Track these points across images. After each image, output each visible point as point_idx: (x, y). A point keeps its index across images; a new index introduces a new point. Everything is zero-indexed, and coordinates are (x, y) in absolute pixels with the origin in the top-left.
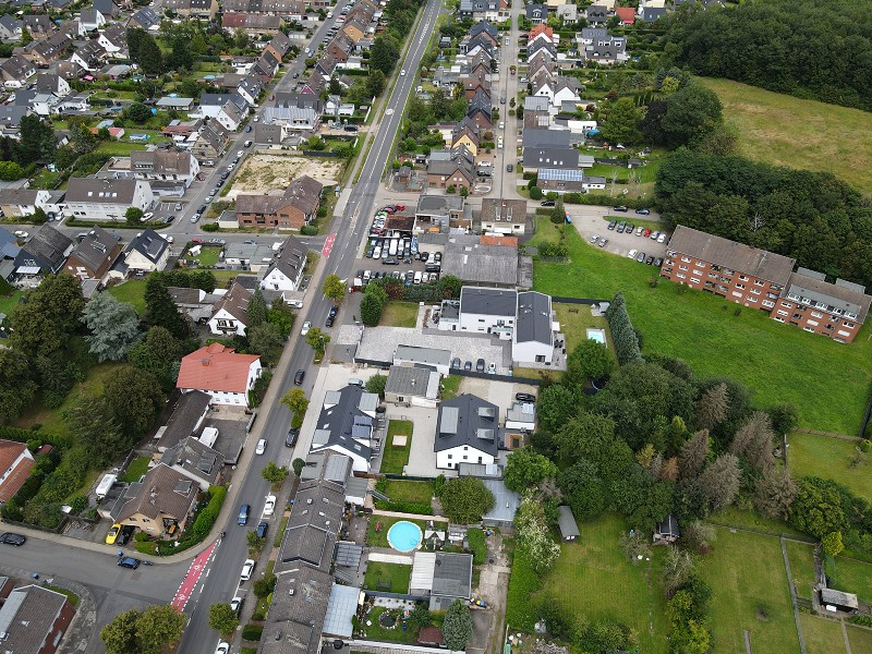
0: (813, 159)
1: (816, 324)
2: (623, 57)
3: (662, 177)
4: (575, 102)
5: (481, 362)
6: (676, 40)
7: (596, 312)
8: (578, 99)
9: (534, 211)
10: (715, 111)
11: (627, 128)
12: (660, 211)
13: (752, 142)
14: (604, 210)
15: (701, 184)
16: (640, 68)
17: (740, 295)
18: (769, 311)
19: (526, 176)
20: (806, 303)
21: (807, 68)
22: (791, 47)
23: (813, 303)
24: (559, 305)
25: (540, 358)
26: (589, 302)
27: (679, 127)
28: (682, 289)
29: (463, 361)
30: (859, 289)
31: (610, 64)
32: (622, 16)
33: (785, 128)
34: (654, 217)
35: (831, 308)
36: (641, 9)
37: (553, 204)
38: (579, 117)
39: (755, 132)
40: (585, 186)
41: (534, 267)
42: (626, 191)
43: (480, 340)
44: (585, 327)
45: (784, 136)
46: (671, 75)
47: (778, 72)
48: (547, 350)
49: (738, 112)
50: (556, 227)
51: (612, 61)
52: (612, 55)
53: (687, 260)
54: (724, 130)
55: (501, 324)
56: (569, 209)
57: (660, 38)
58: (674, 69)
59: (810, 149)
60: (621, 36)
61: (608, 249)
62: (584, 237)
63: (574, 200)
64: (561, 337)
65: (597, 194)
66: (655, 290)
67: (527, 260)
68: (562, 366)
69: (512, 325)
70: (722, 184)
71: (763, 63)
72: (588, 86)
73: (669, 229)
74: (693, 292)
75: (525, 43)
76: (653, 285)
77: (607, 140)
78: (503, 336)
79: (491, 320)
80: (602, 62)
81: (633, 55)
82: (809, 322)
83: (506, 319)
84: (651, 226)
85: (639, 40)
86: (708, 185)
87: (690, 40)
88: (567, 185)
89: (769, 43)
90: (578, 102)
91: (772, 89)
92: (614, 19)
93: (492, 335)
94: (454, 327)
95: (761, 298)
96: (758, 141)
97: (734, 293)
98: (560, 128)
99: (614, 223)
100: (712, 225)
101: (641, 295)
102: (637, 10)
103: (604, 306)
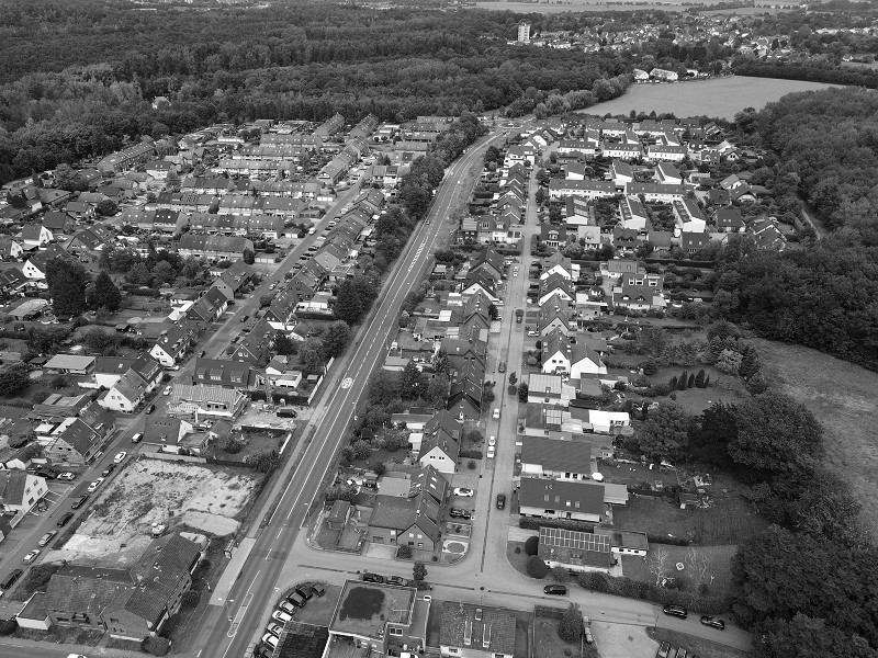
2: (660, 301)
4: (599, 376)
8: (603, 370)
16: (683, 318)
31: (644, 311)
38: (604, 404)
51: (647, 307)
52: (646, 299)
75: (536, 275)
80: (634, 307)
90: (604, 377)
98: (579, 426)
102: (673, 232)
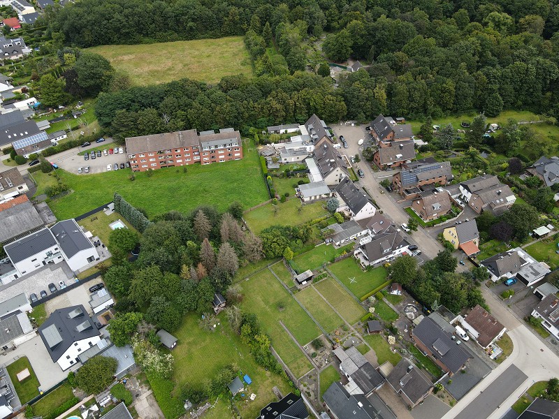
0: (174, 75)
1: (223, 157)
2: (27, 50)
3: (99, 116)
4: (11, 90)
5: (51, 286)
6: (57, 30)
7: (109, 212)
8: (12, 87)
9: (27, 172)
10: (107, 65)
11: (58, 94)
12: (111, 136)
13: (138, 76)
14: (76, 150)
15: (124, 110)
16: (43, 54)
17: (181, 161)
18: (199, 162)
19: (6, 152)
20: (213, 148)
21: (142, 26)
22: (126, 16)
23: (216, 146)
24: (82, 221)
25: (90, 259)
26: (101, 209)
27: (92, 82)
28: (150, 173)
29: (38, 293)
30: (231, 130)
31: (21, 58)
32: (10, 25)
33: (150, 63)
34: (109, 141)
35: (225, 145)
36: (21, 17)
37: (38, 162)
38: (20, 99)
39: (137, 70)
40: (53, 141)
41: (50, 207)
42: (82, 133)
43: (41, 273)
44: (108, 225)
45: (152, 67)
46: (67, 52)
47: (128, 33)
48: (92, 252)
49: (120, 62)
50: (50, 175)
51: (21, 55)
52: (19, 52)
53: (142, 156)
54: (118, 74)
55: (50, 254)
56: (51, 160)
57: (45, 32)
58: (66, 48)
59: (169, 69)
60: (17, 38)
61: (93, 172)
62: (72, 172)
63: (51, 152)
64: (96, 239)
65: (64, 142)
66: (135, 181)
67: (43, 205)
68: (108, 255)
69: (58, 251)
70: (136, 105)
71: (117, 30)
72: (13, 76)
73: (122, 143)
74: (156, 171)
76: (133, 179)
77: (49, 106)
78: (56, 260)
79: (41, 256)
80: (14, 58)
81: (33, 48)
82: (220, 157)
83: (52, 249)
84: (111, 146)
85: (32, 37)
86: (129, 109)
87: (65, 27)
88: (40, 145)
89: (113, 18)
90: (13, 89)
91: (131, 43)
92: (5, 28)
93: (48, 264)
94: (16, 276)
95: (192, 157)
96: (141, 75)
97: (178, 161)
98: (10, 110)
99: (87, 155)
100: (144, 130)
101: (129, 188)
102: (18, 18)
103: (111, 206)
